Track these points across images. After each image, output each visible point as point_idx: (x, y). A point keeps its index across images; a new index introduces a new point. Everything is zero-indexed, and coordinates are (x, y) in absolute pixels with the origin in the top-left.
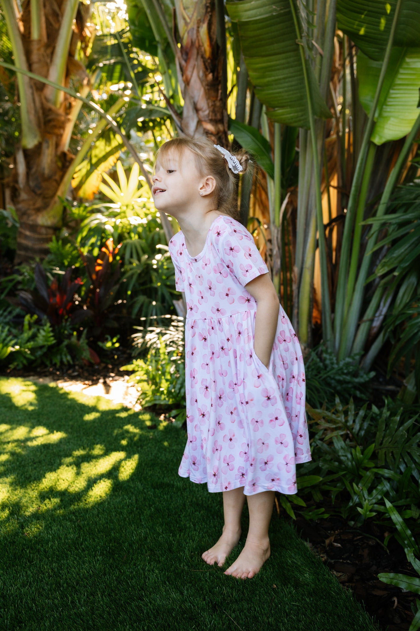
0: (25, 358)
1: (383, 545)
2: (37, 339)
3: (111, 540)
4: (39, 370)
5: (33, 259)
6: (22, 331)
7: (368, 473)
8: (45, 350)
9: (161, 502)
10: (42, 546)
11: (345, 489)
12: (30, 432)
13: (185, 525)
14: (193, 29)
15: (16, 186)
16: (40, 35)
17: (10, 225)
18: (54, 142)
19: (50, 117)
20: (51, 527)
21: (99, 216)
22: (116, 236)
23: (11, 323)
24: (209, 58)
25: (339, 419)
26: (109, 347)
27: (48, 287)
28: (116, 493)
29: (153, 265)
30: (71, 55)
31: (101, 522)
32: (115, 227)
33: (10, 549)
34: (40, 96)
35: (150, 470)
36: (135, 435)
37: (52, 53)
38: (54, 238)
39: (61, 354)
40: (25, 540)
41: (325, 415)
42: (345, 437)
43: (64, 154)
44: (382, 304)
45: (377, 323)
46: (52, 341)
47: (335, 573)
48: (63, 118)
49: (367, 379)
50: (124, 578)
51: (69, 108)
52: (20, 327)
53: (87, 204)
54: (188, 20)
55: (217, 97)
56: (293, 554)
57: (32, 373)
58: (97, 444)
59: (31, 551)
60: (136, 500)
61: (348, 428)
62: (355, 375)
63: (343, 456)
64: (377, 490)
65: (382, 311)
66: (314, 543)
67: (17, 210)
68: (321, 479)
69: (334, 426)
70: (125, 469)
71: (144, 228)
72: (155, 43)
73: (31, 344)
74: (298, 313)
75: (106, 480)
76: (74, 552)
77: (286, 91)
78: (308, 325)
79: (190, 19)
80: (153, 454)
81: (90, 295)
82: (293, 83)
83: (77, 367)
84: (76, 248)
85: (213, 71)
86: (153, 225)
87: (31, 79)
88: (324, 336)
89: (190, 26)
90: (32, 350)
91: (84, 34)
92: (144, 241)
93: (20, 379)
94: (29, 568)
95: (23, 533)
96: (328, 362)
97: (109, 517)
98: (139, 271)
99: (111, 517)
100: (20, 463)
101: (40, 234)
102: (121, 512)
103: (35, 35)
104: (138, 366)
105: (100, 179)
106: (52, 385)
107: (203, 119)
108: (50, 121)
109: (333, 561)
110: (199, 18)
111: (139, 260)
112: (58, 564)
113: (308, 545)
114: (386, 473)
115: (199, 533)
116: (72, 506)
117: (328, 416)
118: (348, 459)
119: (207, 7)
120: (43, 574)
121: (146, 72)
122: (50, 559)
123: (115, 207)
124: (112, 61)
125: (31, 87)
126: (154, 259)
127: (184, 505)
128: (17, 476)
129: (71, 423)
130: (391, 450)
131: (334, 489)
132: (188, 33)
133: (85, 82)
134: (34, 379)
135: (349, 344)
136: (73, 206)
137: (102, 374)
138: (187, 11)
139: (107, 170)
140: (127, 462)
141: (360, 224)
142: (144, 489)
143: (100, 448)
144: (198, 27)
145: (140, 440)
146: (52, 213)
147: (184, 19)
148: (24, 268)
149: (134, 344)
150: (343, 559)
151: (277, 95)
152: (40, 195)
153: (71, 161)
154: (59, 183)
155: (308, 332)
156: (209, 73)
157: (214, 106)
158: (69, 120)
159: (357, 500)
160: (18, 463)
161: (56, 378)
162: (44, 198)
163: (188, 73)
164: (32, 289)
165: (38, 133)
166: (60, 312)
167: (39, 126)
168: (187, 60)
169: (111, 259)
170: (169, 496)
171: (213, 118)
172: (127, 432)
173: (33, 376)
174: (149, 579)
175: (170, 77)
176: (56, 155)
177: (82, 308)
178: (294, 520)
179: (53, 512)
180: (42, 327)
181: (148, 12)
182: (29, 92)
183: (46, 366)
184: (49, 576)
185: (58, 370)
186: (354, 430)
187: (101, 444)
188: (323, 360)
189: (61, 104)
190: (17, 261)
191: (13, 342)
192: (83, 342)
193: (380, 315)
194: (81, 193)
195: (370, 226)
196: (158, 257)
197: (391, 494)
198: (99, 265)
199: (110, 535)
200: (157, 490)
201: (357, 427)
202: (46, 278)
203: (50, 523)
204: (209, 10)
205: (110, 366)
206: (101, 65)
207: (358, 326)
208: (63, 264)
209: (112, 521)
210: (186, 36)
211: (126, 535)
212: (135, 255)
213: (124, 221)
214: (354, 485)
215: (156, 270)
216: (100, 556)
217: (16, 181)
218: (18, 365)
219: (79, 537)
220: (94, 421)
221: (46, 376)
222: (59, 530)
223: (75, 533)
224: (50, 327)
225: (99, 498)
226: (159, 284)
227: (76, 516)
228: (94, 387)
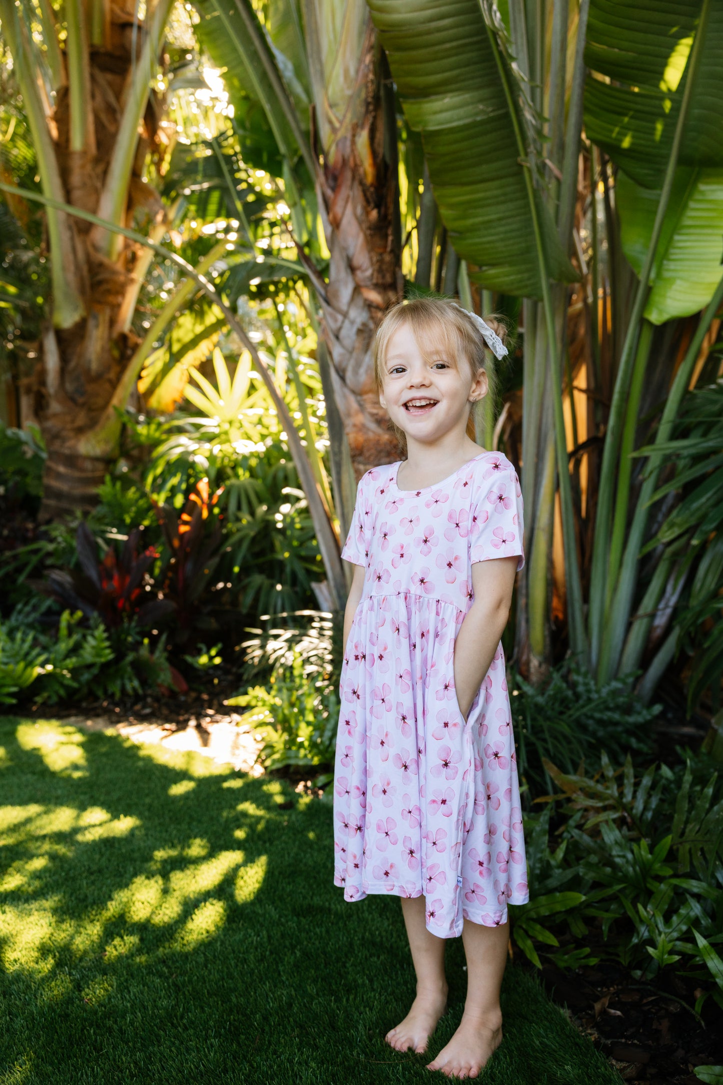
0: (62, 685)
1: (693, 1012)
2: (82, 652)
3: (231, 1010)
4: (84, 705)
5: (71, 513)
6: (56, 640)
7: (663, 887)
8: (95, 671)
9: (310, 939)
10: (116, 1022)
11: (625, 913)
12: (78, 817)
13: (355, 981)
14: (345, 138)
15: (43, 390)
16: (85, 143)
17: (29, 454)
18: (107, 318)
19: (100, 277)
20: (127, 988)
21: (183, 439)
22: (213, 473)
23: (36, 625)
24: (372, 185)
25: (609, 792)
26: (204, 665)
27: (99, 562)
28: (234, 926)
29: (275, 522)
30: (136, 174)
31: (211, 977)
32: (211, 458)
33: (61, 1028)
34: (84, 243)
35: (289, 883)
36: (259, 819)
37: (105, 173)
38: (108, 478)
39: (122, 678)
40: (85, 1011)
41: (584, 785)
42: (621, 823)
43: (124, 338)
44: (669, 588)
45: (661, 621)
46: (108, 655)
47: (614, 1062)
48: (122, 278)
49: (649, 717)
50: (259, 1078)
51: (132, 260)
52: (53, 632)
53: (162, 419)
54: (337, 125)
55: (385, 247)
56: (542, 1031)
57: (74, 712)
58: (195, 837)
59: (97, 1031)
60: (269, 937)
61: (624, 807)
62: (628, 710)
63: (619, 856)
64: (679, 915)
65: (669, 600)
66: (575, 1010)
67: (44, 431)
68: (583, 898)
69: (600, 804)
70: (245, 882)
71: (260, 459)
72: (278, 158)
73: (72, 662)
74: (527, 605)
75: (215, 902)
76: (170, 1031)
77: (502, 240)
78: (544, 625)
79: (341, 122)
80: (292, 855)
81: (170, 574)
82: (514, 226)
83: (149, 700)
84: (144, 495)
85: (378, 206)
86: (275, 453)
87: (69, 215)
88: (571, 643)
89: (340, 134)
90: (74, 671)
91: (157, 140)
92: (260, 481)
93: (55, 723)
94: (97, 1061)
95: (81, 999)
96: (581, 689)
97: (225, 969)
98: (252, 534)
99: (228, 968)
100: (67, 874)
101: (82, 470)
102: (245, 960)
103: (77, 144)
104: (256, 697)
105: (185, 378)
106: (110, 732)
107: (362, 284)
108: (100, 283)
109: (609, 1042)
110: (355, 121)
111: (252, 513)
112: (145, 1053)
113: (565, 1013)
114: (695, 886)
115: (380, 994)
116: (161, 949)
117: (590, 787)
118: (627, 861)
119: (368, 104)
120: (121, 1071)
121: (262, 201)
122: (130, 1044)
123: (210, 424)
124: (206, 185)
125: (70, 228)
126: (278, 512)
127: (351, 945)
128: (64, 897)
129: (147, 800)
130: (700, 846)
131: (606, 915)
132: (337, 145)
133: (159, 218)
134: (77, 722)
135: (616, 655)
136: (138, 423)
137: (193, 711)
138: (334, 109)
139: (197, 363)
140: (248, 869)
141: (629, 455)
142: (280, 917)
143: (200, 846)
144: (354, 136)
145: (267, 828)
146: (102, 435)
147: (330, 122)
148: (55, 529)
149: (247, 658)
150: (627, 1038)
151: (487, 246)
152: (83, 405)
153: (136, 348)
154: (115, 384)
155: (544, 637)
156: (373, 209)
157: (381, 261)
158: (132, 281)
159: (646, 934)
160: (63, 874)
161: (114, 718)
162: (90, 410)
163: (338, 209)
164: (72, 566)
165: (81, 304)
166: (120, 604)
167: (82, 291)
168: (335, 189)
169: (205, 514)
170: (323, 930)
171: (380, 281)
172: (245, 814)
173: (76, 715)
174: (301, 1078)
175: (304, 212)
176: (110, 338)
177: (156, 596)
178: (539, 969)
179: (130, 961)
180: (89, 632)
181: (267, 108)
182: (66, 235)
183: (97, 698)
184: (132, 1076)
185: (117, 705)
186: (634, 811)
187: (202, 837)
188: (573, 686)
189: (119, 255)
190: (42, 516)
191: (42, 658)
192: (160, 656)
193: (666, 606)
194: (153, 402)
195: (646, 459)
196: (286, 508)
197: (703, 922)
198: (186, 523)
199: (230, 1000)
200: (302, 919)
201: (639, 805)
202: (96, 548)
203: (126, 981)
204: (371, 108)
205: (205, 697)
206: (187, 192)
207: (629, 626)
208: (123, 521)
209: (230, 976)
210: (333, 150)
211: (256, 1000)
212: (244, 506)
213: (227, 448)
214: (640, 907)
215: (282, 531)
216: (215, 1037)
217: (43, 382)
218: (49, 697)
219: (177, 1004)
220: (186, 796)
221: (98, 716)
222: (142, 993)
223: (169, 997)
224: (105, 631)
225: (205, 935)
226: (287, 555)
227: (168, 967)
228: (181, 734)
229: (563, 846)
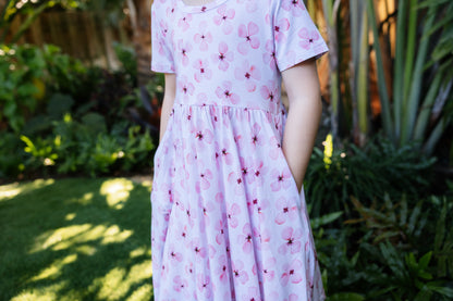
0: (130, 162)
2: (139, 146)
6: (127, 140)
7: (425, 288)
12: (104, 231)
15: (130, 27)
25: (389, 218)
41: (374, 214)
44: (441, 90)
45: (437, 109)
46: (151, 146)
49: (428, 165)
52: (126, 136)
61: (400, 229)
62: (417, 161)
63: (393, 265)
65: (441, 97)
67: (134, 47)
69: (384, 227)
74: (357, 106)
78: (366, 116)
90: (135, 155)
96: (386, 151)
117: (376, 216)
118: (399, 268)
135: (410, 130)
141: (414, 8)
155: (367, 124)
164: (139, 107)
180: (143, 136)
186: (407, 231)
188: (381, 149)
191: (119, 149)
193: (440, 101)
195: (427, 9)
201: (411, 227)
229: (357, 254)
